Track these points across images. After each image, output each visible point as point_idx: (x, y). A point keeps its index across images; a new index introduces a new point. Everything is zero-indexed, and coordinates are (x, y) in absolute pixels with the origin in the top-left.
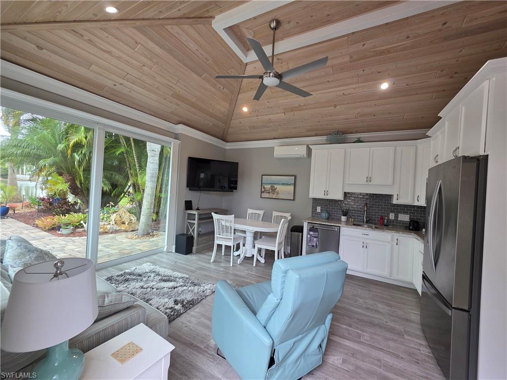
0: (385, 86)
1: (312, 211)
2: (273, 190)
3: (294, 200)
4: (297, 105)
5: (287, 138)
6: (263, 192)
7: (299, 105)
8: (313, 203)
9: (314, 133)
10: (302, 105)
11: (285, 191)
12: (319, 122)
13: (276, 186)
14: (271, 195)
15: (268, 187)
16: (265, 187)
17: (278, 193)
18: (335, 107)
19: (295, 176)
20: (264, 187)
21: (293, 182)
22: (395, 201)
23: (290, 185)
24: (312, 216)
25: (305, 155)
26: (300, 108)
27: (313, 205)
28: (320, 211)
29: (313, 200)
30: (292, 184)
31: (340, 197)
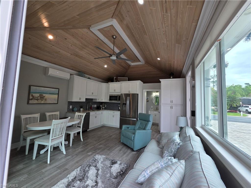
0: (106, 66)
1: (68, 109)
2: (42, 97)
3: (57, 103)
4: (81, 56)
5: (55, 64)
6: (31, 99)
7: (82, 56)
8: (68, 104)
11: (51, 98)
13: (44, 95)
14: (40, 101)
15: (37, 95)
16: (34, 95)
17: (46, 100)
18: (91, 64)
19: (59, 89)
20: (32, 96)
21: (57, 92)
22: (97, 101)
23: (55, 94)
24: (68, 111)
25: (69, 79)
26: (81, 57)
27: (68, 105)
28: (71, 108)
29: (68, 103)
30: (57, 94)
31: (84, 100)
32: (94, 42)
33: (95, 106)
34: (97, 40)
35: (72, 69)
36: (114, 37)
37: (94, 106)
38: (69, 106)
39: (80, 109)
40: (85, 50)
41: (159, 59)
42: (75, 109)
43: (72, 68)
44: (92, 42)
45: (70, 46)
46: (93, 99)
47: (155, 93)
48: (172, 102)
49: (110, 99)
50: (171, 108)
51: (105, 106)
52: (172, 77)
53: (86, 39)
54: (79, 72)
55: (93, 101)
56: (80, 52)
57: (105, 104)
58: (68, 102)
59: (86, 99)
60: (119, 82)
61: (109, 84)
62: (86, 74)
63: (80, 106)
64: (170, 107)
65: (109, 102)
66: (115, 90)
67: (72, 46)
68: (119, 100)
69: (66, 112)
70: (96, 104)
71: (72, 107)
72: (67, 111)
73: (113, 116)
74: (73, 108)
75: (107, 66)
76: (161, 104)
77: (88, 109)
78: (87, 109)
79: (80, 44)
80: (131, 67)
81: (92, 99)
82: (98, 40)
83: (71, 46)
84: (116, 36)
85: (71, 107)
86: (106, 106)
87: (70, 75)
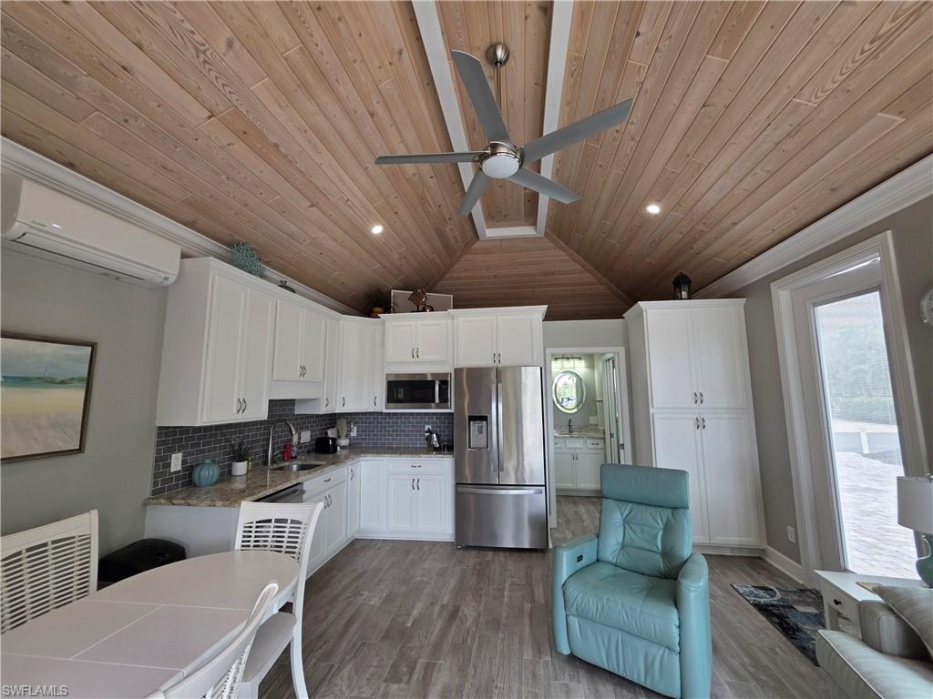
1: (156, 476)
3: (81, 450)
7: (277, 146)
8: (158, 444)
9: (189, 215)
10: (282, 150)
12: (246, 205)
18: (312, 206)
19: (93, 346)
22: (323, 410)
23: (63, 382)
24: (154, 492)
25: (172, 279)
26: (269, 151)
27: (158, 452)
28: (179, 468)
29: (159, 435)
30: (80, 380)
31: (262, 413)
32: (377, 64)
33: (306, 436)
34: (397, 56)
35: (190, 224)
36: (500, 53)
37: (300, 438)
38: (162, 461)
39: (230, 466)
40: (310, 106)
41: (654, 209)
42: (208, 473)
43: (189, 218)
44: (363, 61)
45: (222, 47)
46: (294, 400)
47: (559, 362)
48: (698, 398)
49: (391, 399)
50: (700, 424)
51: (350, 431)
52: (684, 294)
53: (341, 25)
54: (229, 245)
55: (296, 413)
56: (274, 109)
57: (349, 423)
58: (160, 428)
59: (272, 403)
60: (432, 310)
61: (384, 323)
62: (268, 263)
63: (233, 446)
64: (692, 424)
65: (385, 411)
66: (415, 354)
67: (237, 45)
68: (444, 399)
69: (145, 504)
70: (307, 428)
71: (184, 462)
72: (148, 494)
73: (415, 485)
74: (192, 468)
75: (385, 227)
76: (651, 411)
77: (273, 462)
78: (265, 463)
79: (294, 52)
80: (478, 245)
81: (292, 402)
82: (400, 52)
83: (230, 45)
84: (512, 48)
85: (176, 462)
86: (354, 434)
87: (184, 256)
